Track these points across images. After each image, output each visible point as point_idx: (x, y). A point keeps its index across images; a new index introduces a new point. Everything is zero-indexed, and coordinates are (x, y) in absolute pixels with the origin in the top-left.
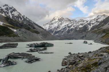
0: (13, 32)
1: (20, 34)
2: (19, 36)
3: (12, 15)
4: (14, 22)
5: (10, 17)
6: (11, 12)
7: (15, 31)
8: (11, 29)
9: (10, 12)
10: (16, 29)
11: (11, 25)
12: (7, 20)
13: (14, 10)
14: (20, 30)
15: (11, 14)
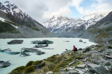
0: (15, 28)
1: (22, 31)
2: (21, 33)
3: (13, 12)
4: (16, 19)
5: (11, 14)
6: (13, 9)
7: (17, 27)
8: (13, 25)
9: (11, 9)
10: (18, 26)
11: (12, 22)
12: (8, 17)
13: (16, 7)
14: (21, 27)
15: (13, 10)
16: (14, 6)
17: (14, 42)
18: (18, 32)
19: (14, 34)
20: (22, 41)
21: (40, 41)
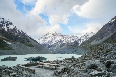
0: (8, 45)
1: (15, 47)
2: (14, 50)
3: (8, 28)
4: (10, 35)
5: (5, 30)
6: (7, 25)
7: (10, 44)
8: (6, 41)
9: (5, 25)
10: (11, 42)
11: (5, 38)
12: (2, 33)
13: (10, 24)
14: (15, 43)
15: (7, 27)
16: (9, 22)
17: (7, 59)
18: (11, 49)
19: (7, 50)
20: (16, 58)
21: (34, 58)
